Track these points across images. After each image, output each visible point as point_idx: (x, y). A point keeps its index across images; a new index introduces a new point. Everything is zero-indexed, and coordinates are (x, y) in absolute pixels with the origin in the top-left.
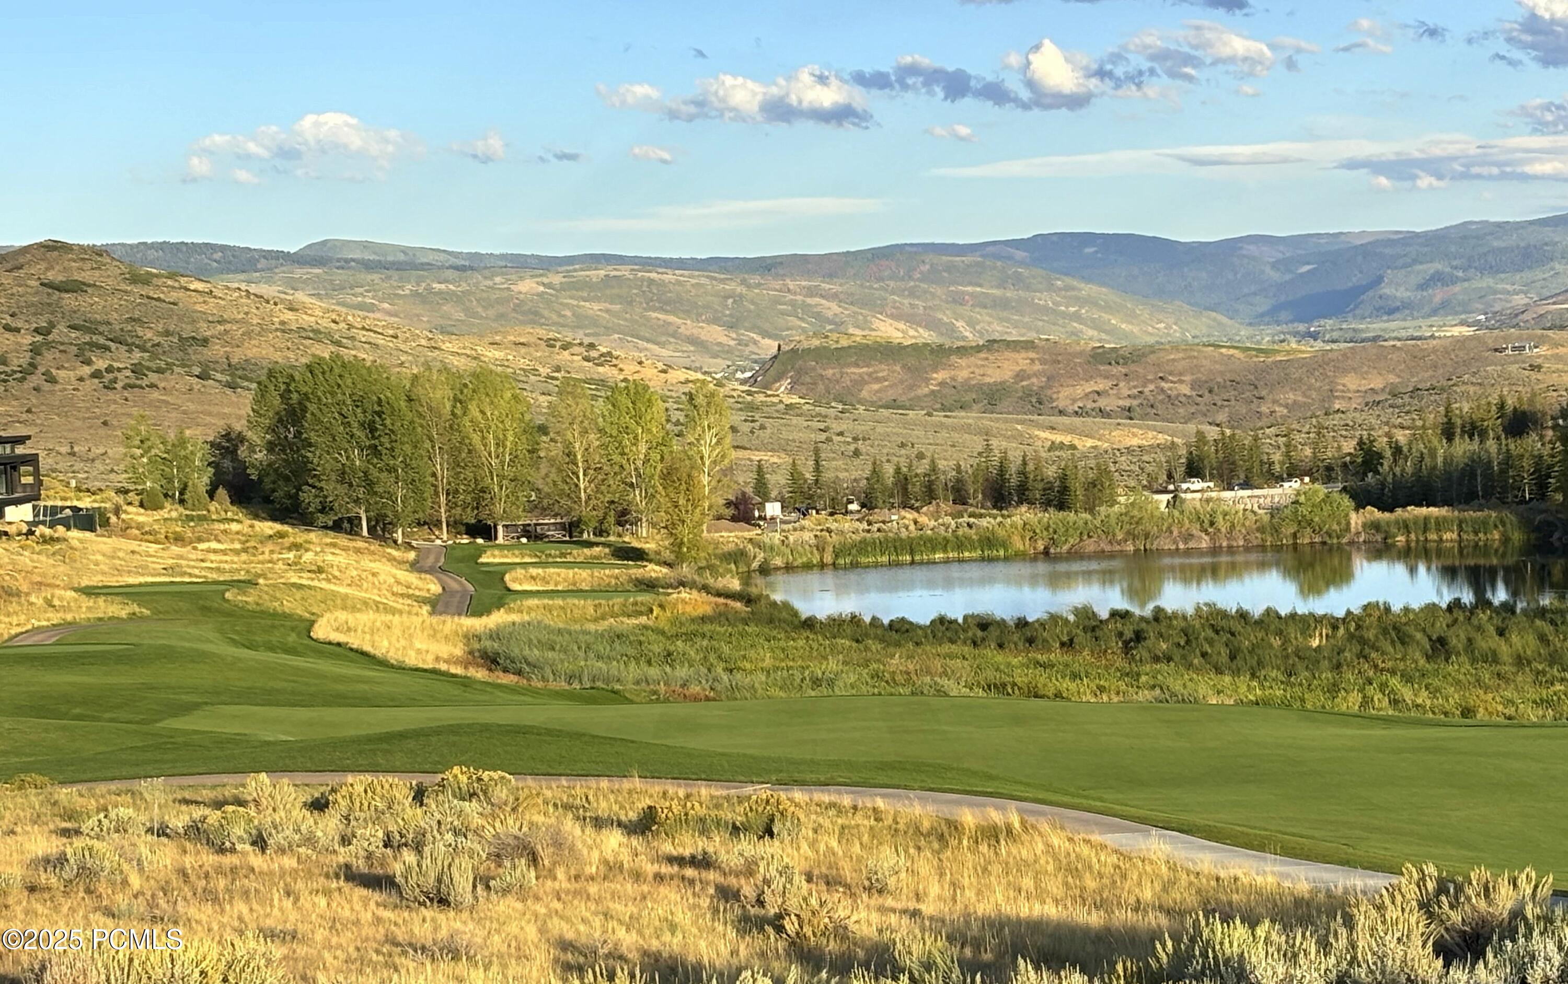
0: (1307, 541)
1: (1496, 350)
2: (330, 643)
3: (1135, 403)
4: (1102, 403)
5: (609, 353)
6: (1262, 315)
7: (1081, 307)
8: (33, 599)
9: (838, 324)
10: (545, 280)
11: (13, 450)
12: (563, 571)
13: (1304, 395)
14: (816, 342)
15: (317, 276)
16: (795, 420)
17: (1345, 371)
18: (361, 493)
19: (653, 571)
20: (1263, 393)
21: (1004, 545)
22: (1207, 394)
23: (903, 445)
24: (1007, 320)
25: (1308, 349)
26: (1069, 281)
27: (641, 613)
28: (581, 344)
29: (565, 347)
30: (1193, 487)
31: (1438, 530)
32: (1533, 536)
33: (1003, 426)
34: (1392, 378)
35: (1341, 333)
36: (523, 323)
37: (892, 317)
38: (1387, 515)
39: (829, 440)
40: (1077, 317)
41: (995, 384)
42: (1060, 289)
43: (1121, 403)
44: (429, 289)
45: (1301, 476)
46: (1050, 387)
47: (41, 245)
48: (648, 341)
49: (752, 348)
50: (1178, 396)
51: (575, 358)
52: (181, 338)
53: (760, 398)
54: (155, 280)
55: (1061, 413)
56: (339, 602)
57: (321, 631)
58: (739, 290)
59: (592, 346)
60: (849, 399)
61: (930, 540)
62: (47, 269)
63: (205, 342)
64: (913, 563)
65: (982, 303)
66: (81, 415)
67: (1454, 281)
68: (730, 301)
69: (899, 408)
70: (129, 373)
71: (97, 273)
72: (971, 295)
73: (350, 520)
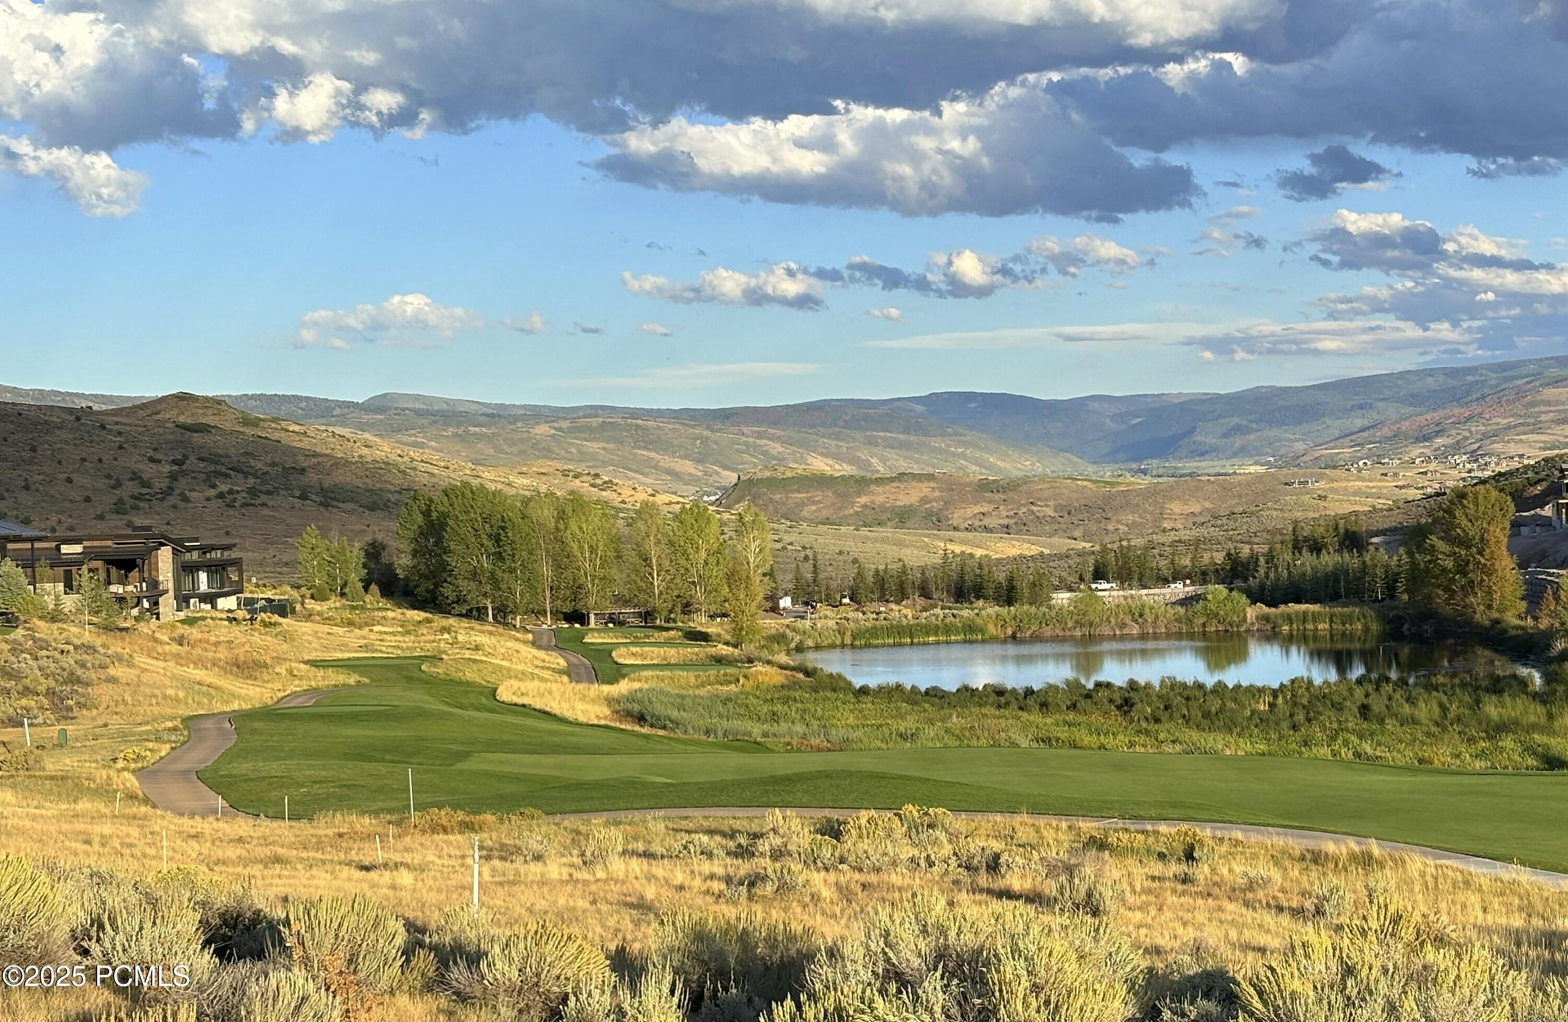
0: (1213, 629)
1: (1286, 484)
2: (516, 705)
3: (1012, 521)
4: (986, 521)
5: (611, 481)
6: (1104, 456)
7: (967, 448)
8: (278, 670)
9: (781, 460)
10: (556, 425)
11: (222, 555)
12: (655, 649)
13: (1140, 517)
14: (767, 474)
15: (380, 421)
17: (1171, 499)
18: (488, 588)
19: (724, 650)
20: (1110, 515)
21: (982, 631)
22: (1066, 515)
23: (841, 553)
24: (911, 458)
25: (1143, 482)
26: (957, 428)
27: (731, 682)
28: (588, 474)
29: (576, 477)
30: (1100, 587)
31: (1314, 621)
32: (1387, 627)
33: (913, 539)
34: (1207, 505)
35: (1164, 470)
36: (539, 457)
37: (822, 454)
38: (1273, 610)
39: (784, 548)
40: (963, 456)
41: (904, 506)
42: (950, 435)
43: (1002, 522)
44: (466, 432)
45: (1183, 579)
46: (947, 509)
47: (174, 396)
48: (636, 472)
49: (715, 477)
50: (1044, 517)
51: (585, 485)
52: (284, 468)
54: (262, 424)
55: (955, 529)
56: (505, 672)
57: (505, 694)
58: (705, 433)
59: (597, 476)
60: (792, 517)
61: (925, 626)
62: (178, 415)
63: (303, 471)
64: (912, 644)
65: (891, 445)
66: (208, 527)
67: (1249, 431)
68: (698, 442)
69: (831, 524)
70: (245, 495)
71: (217, 418)
72: (883, 438)
73: (478, 609)
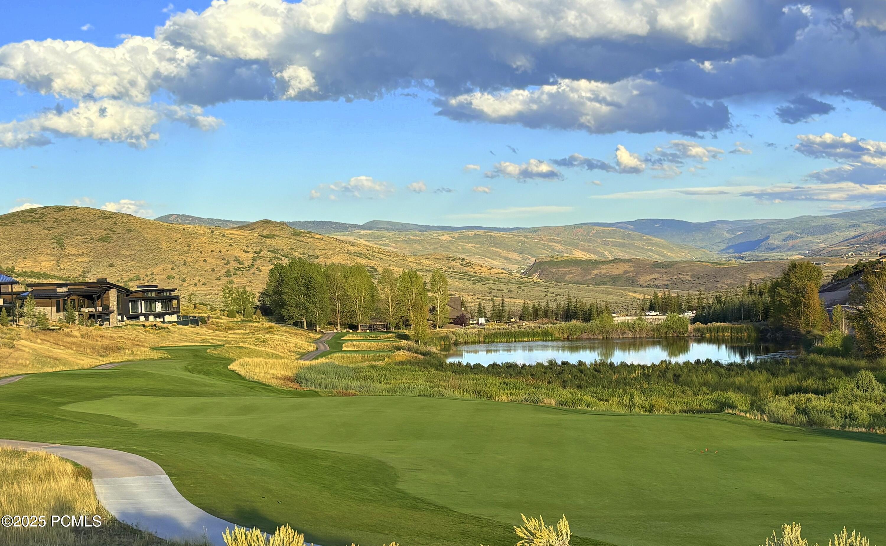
0: (671, 335)
3: (669, 283)
4: (657, 282)
5: (470, 262)
6: (722, 250)
7: (653, 247)
9: (560, 252)
10: (452, 235)
13: (734, 280)
14: (550, 259)
15: (369, 234)
16: (536, 288)
17: (750, 272)
18: (303, 311)
20: (718, 280)
22: (697, 279)
24: (625, 251)
26: (648, 237)
28: (459, 259)
29: (453, 260)
30: (651, 314)
31: (723, 332)
32: (760, 334)
33: (617, 291)
34: (768, 275)
35: (752, 257)
37: (581, 250)
38: (704, 325)
40: (651, 250)
41: (616, 275)
42: (645, 240)
43: (664, 283)
44: (409, 239)
46: (637, 276)
47: (262, 221)
48: (490, 258)
49: (528, 260)
51: (457, 264)
53: (526, 279)
54: (302, 235)
55: (640, 286)
58: (524, 239)
59: (464, 259)
60: (560, 280)
62: (263, 230)
65: (615, 244)
67: (797, 238)
68: (520, 244)
69: (577, 283)
71: (281, 232)
72: (611, 242)
73: (300, 322)
